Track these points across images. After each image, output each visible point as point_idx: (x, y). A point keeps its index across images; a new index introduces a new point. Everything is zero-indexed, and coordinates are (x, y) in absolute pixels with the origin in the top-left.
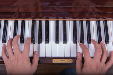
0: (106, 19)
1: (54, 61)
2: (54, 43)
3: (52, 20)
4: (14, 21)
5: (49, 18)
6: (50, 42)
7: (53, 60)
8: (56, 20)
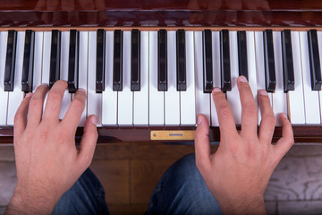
0: (287, 26)
1: (154, 135)
2: (154, 89)
3: (149, 30)
4: (51, 33)
5: (139, 26)
6: (144, 88)
7: (152, 133)
8: (159, 29)
